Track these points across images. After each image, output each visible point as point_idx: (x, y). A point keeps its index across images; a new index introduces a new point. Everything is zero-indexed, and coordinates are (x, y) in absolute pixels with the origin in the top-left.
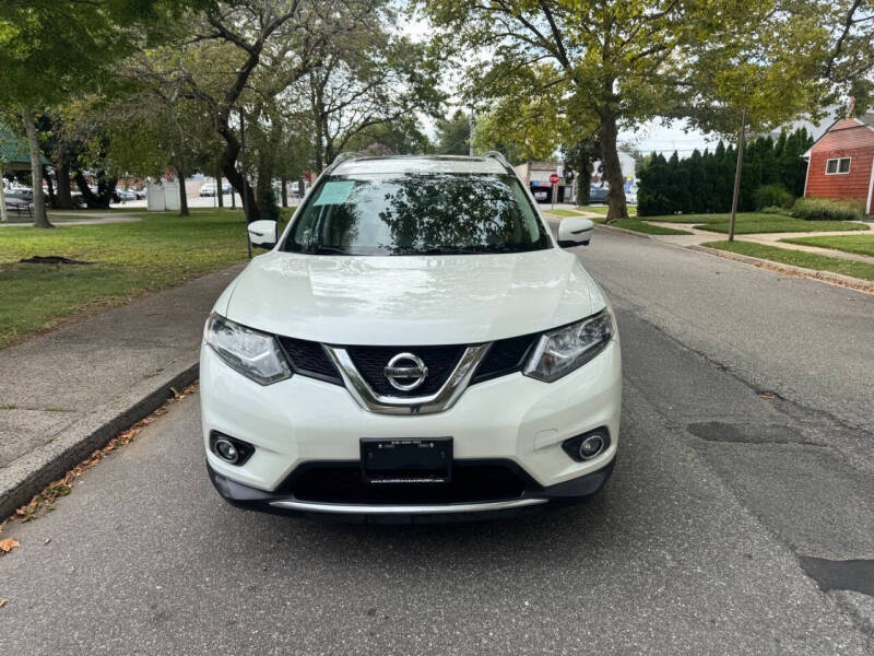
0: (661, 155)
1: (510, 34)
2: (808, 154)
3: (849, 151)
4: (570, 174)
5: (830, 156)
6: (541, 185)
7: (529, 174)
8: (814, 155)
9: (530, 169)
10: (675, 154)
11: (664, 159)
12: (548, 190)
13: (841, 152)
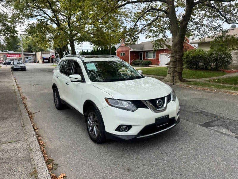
0: (84, 51)
1: (40, 15)
2: (116, 52)
3: (124, 51)
4: (57, 55)
5: (121, 52)
6: (46, 58)
7: (42, 55)
8: (117, 52)
9: (42, 53)
10: (88, 51)
11: (85, 52)
12: (49, 59)
13: (123, 51)
